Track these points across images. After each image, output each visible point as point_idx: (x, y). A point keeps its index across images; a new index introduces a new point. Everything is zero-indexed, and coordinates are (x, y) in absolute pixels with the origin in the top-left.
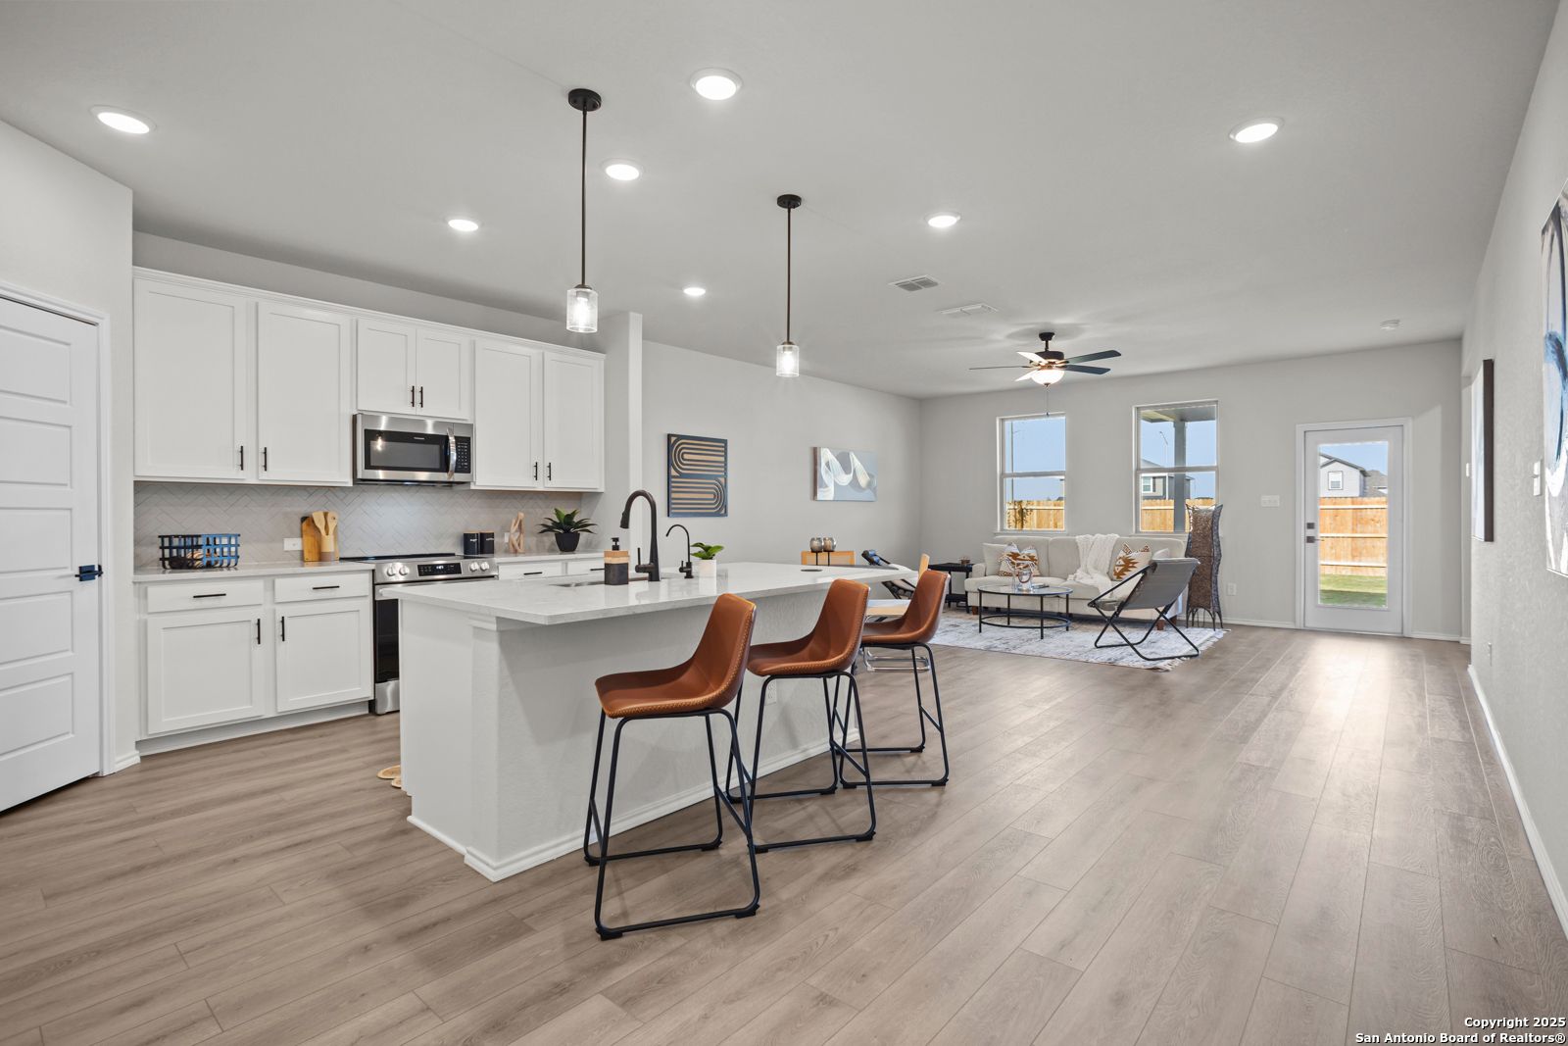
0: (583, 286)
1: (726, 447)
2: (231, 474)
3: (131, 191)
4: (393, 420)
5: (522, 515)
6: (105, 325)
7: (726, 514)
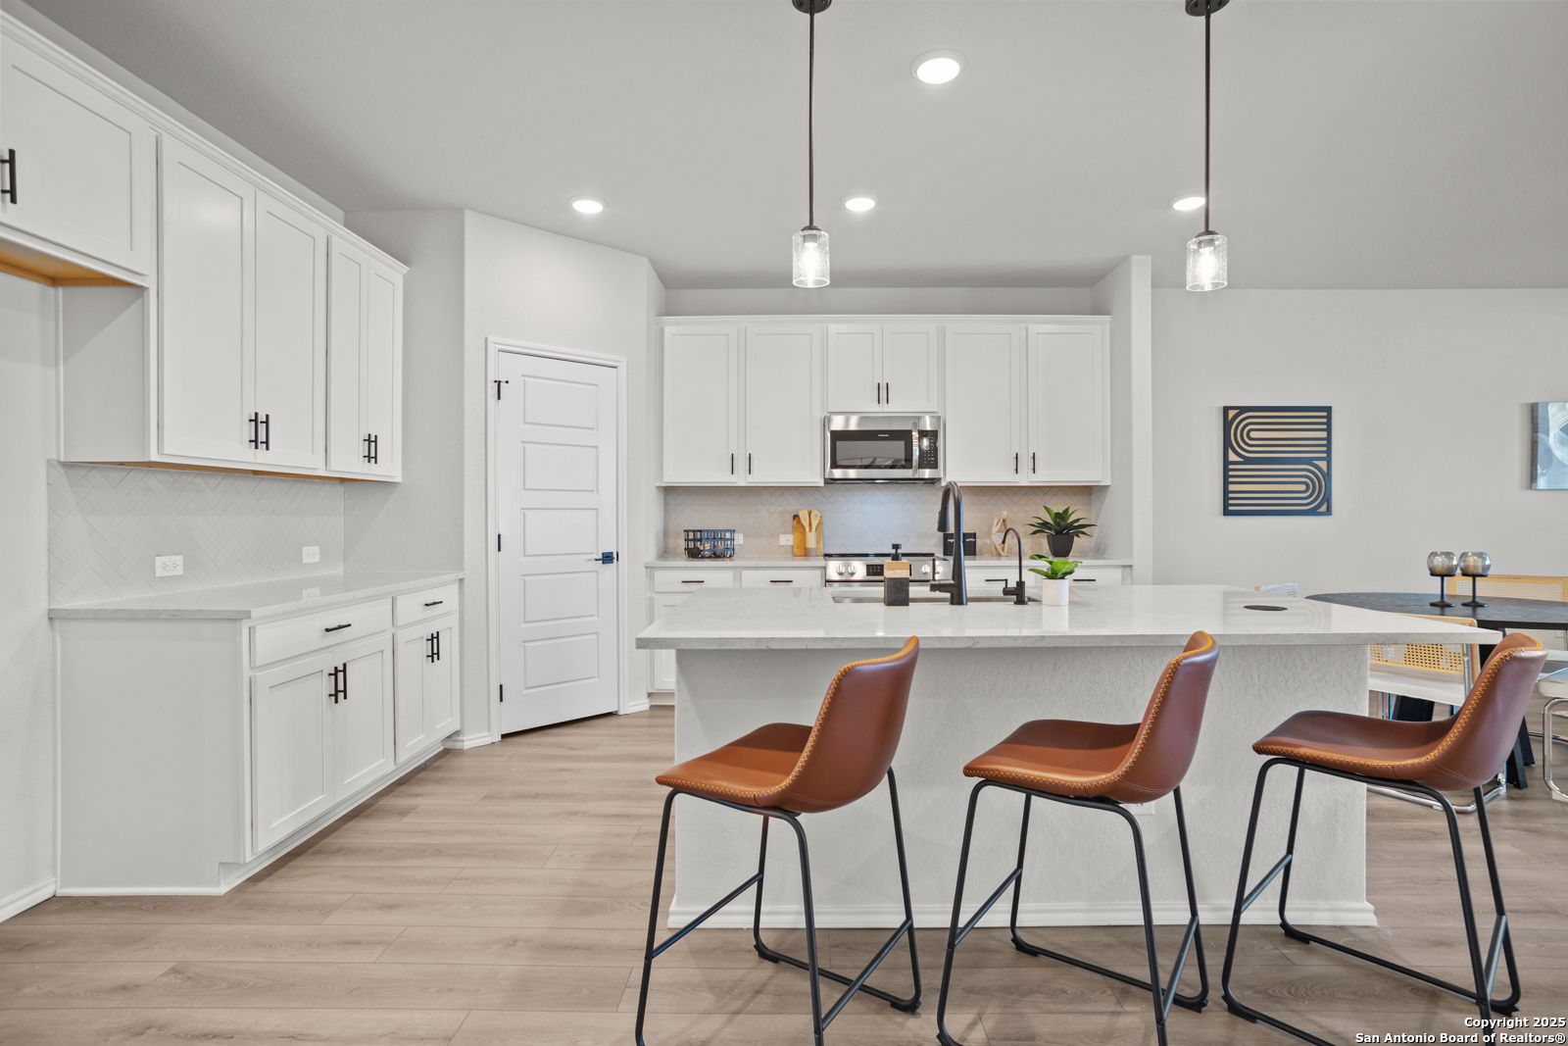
0: (811, 227)
1: (1329, 417)
2: (724, 478)
3: (646, 259)
4: (863, 419)
5: (1005, 514)
6: (623, 367)
7: (1329, 512)
